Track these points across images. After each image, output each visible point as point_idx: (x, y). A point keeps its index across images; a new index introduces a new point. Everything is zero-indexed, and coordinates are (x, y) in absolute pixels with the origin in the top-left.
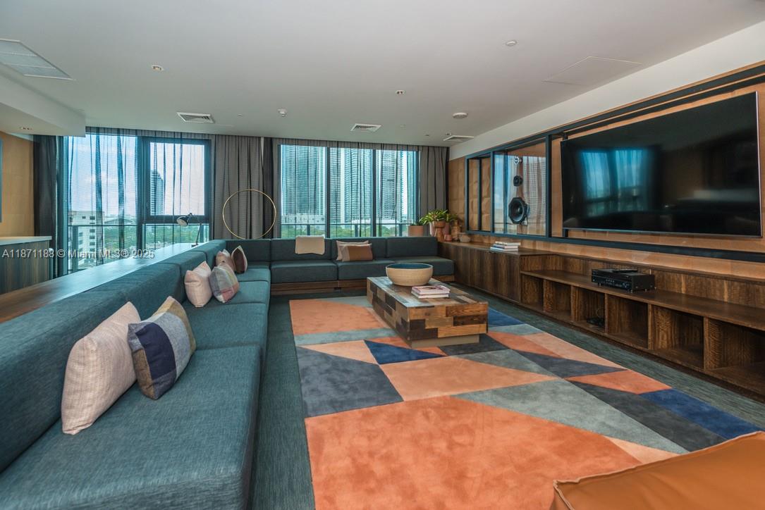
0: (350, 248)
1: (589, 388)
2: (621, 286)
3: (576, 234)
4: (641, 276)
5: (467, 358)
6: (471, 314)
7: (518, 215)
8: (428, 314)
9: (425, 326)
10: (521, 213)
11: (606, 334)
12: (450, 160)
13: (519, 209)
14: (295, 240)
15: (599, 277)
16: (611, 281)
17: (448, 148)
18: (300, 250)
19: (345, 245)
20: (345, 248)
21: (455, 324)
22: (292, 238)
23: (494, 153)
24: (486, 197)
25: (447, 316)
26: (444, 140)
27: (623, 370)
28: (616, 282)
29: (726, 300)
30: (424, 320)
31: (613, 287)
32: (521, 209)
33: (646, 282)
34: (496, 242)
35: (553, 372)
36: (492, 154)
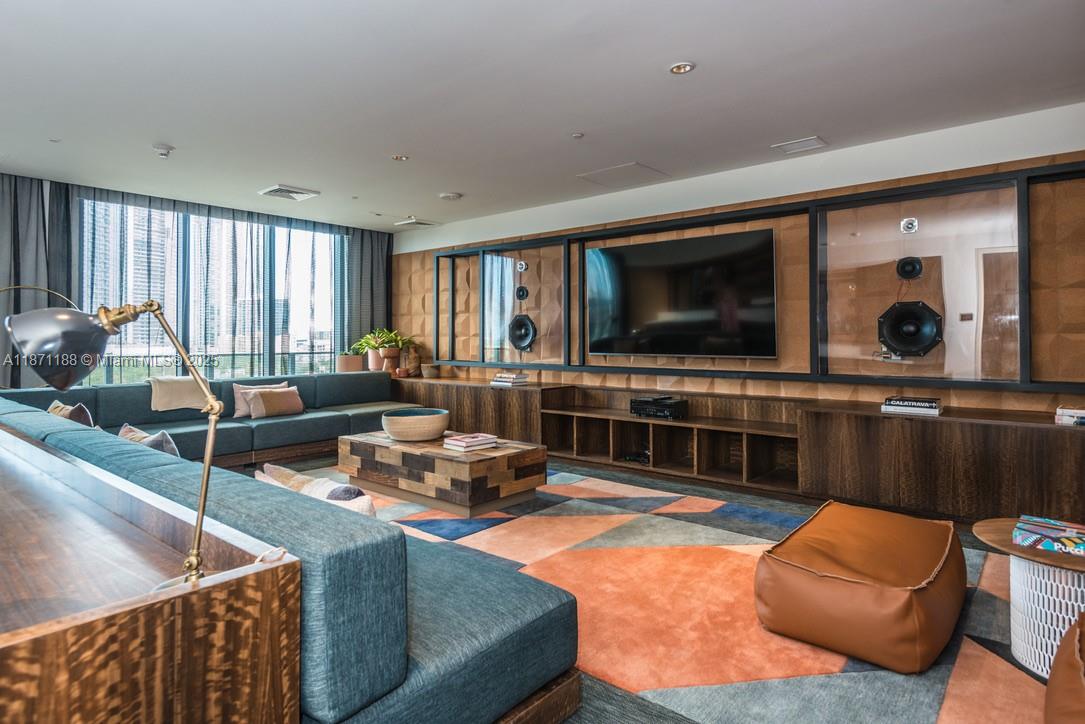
0: (262, 395)
1: (675, 516)
2: (662, 414)
3: (595, 360)
4: (676, 403)
5: (541, 515)
6: (532, 463)
7: (523, 337)
8: (490, 469)
9: (487, 485)
10: (527, 335)
11: (651, 468)
12: (394, 253)
13: (523, 331)
14: (149, 388)
15: (638, 406)
16: (652, 409)
17: (390, 236)
18: (158, 404)
19: (254, 390)
20: (255, 395)
21: (517, 478)
22: (142, 381)
23: (484, 252)
24: (462, 312)
25: (509, 468)
26: (396, 224)
27: (681, 498)
28: (658, 411)
29: (746, 418)
30: (486, 477)
31: (656, 416)
32: (527, 330)
33: (682, 407)
34: (498, 375)
35: (634, 510)
36: (481, 253)
